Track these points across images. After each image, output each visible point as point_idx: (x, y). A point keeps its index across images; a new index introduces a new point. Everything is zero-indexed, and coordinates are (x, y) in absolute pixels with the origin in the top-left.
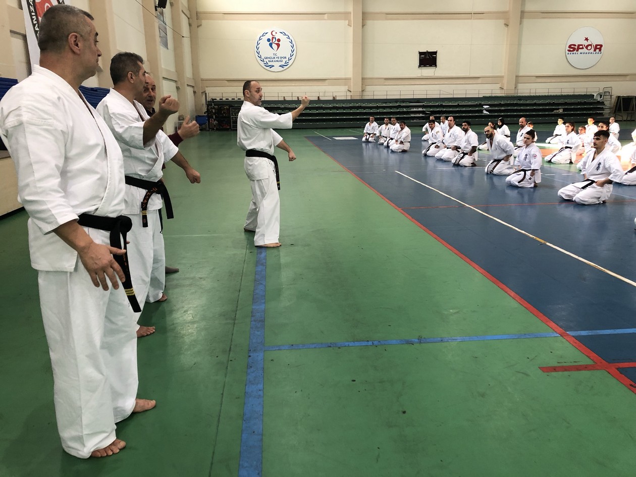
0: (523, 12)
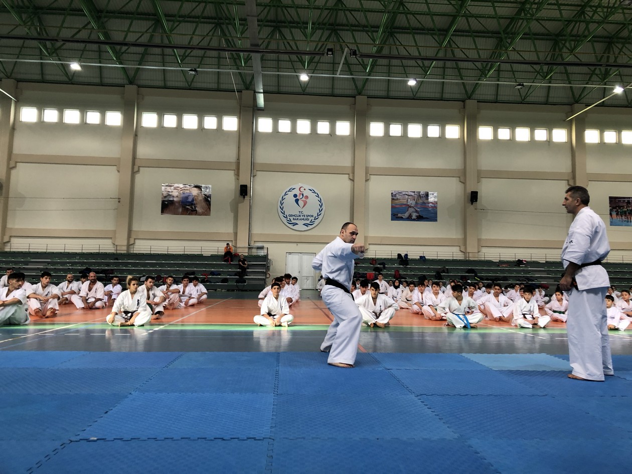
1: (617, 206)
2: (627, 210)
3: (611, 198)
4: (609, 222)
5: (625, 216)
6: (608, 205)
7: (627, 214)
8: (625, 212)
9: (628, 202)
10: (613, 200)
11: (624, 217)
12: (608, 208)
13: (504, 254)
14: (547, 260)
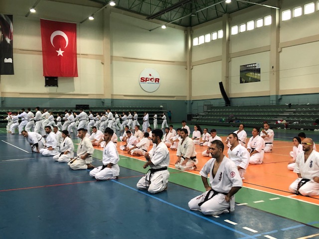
0: (112, 57)
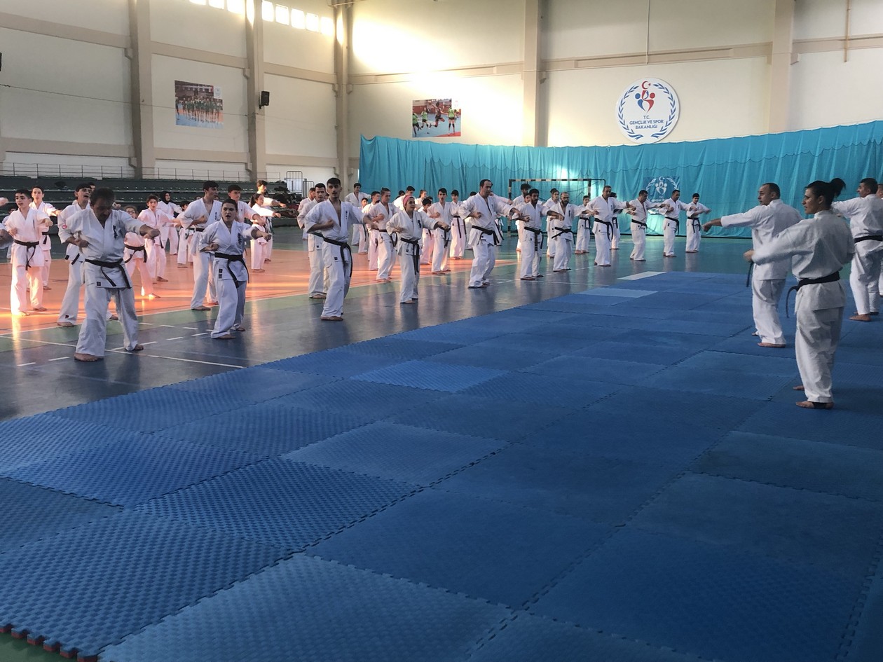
1: (184, 97)
2: (195, 102)
3: (177, 83)
4: (175, 120)
5: (193, 111)
6: (174, 93)
7: (195, 109)
8: (193, 105)
9: (196, 92)
10: (179, 85)
11: (191, 114)
12: (174, 98)
13: (43, 166)
14: (106, 176)
